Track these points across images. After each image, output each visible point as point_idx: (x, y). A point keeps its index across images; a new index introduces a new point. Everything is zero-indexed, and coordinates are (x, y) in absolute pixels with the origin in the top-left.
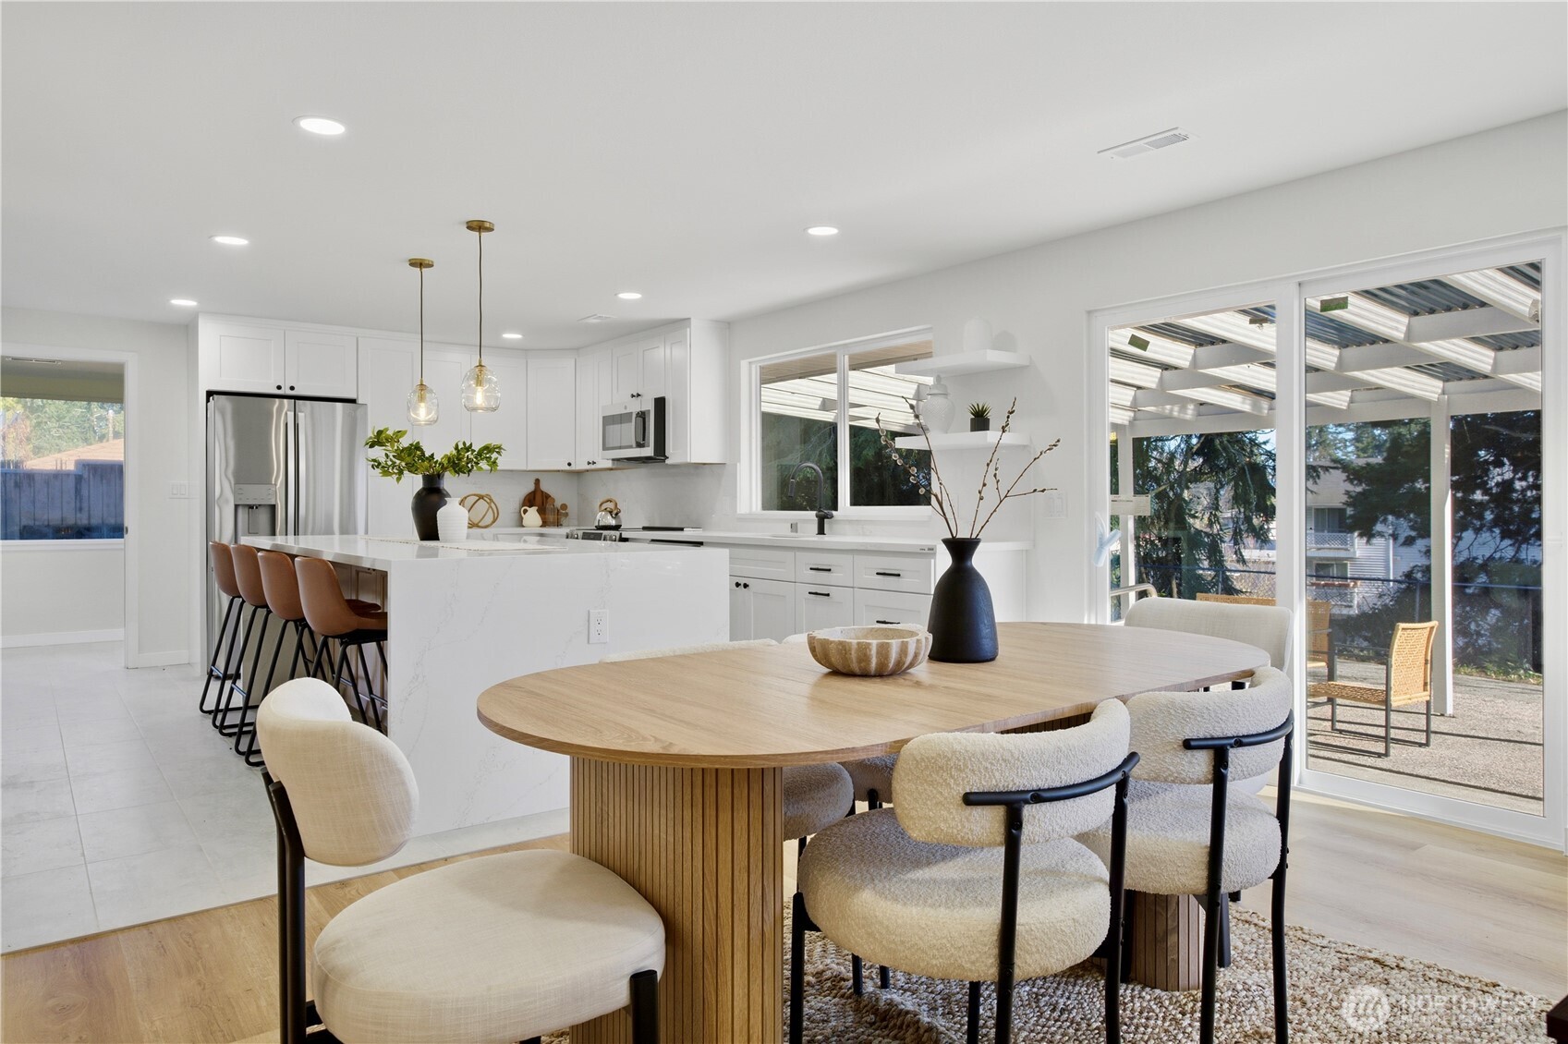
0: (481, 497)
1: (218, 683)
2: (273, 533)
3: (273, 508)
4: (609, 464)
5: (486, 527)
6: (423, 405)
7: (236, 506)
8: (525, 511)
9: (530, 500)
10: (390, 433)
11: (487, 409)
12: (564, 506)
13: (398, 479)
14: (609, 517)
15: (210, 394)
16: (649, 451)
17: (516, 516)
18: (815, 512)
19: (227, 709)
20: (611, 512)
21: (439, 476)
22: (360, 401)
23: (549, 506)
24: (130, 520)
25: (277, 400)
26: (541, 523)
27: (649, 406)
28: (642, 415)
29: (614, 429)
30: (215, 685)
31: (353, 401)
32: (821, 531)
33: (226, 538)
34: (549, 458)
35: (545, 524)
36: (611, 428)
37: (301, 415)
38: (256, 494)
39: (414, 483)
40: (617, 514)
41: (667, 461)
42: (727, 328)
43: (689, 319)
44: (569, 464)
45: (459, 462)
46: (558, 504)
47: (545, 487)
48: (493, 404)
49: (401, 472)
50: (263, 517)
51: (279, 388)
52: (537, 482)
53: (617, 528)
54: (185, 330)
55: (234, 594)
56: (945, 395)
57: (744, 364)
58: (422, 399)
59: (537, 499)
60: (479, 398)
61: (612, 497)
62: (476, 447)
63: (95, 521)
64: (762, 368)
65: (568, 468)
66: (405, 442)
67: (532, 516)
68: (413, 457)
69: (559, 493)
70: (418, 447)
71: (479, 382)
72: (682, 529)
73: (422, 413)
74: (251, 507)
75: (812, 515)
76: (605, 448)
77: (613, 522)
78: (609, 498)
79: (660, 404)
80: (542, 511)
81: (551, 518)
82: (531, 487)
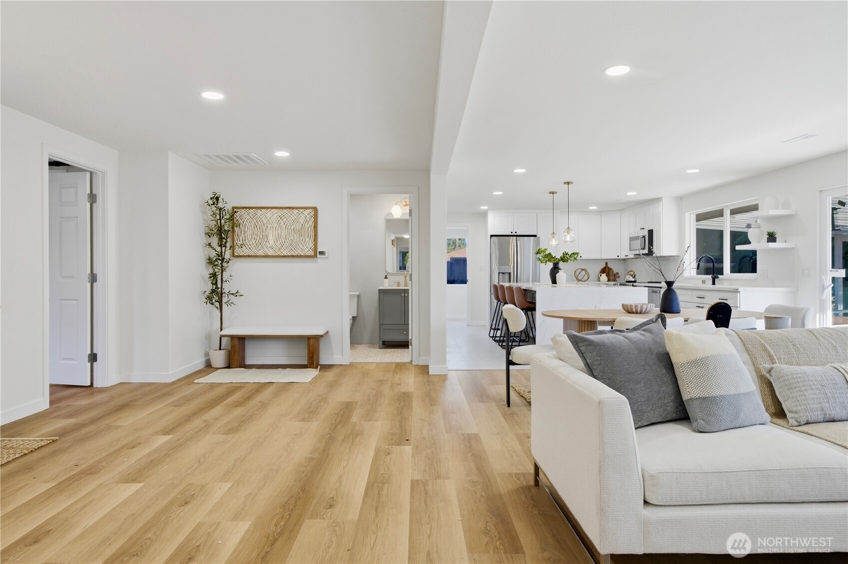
0: (583, 270)
1: (493, 331)
2: (510, 282)
3: (510, 273)
4: (632, 256)
5: (585, 281)
6: (554, 239)
7: (499, 273)
8: (601, 275)
9: (603, 271)
10: (542, 249)
11: (571, 242)
12: (618, 273)
13: (546, 264)
14: (631, 278)
15: (491, 236)
16: (646, 251)
17: (598, 277)
18: (711, 276)
19: (496, 337)
20: (632, 276)
21: (558, 263)
22: (538, 236)
23: (611, 273)
24: (468, 278)
25: (512, 237)
26: (607, 280)
27: (646, 233)
28: (644, 237)
29: (634, 242)
30: (492, 331)
31: (535, 236)
32: (714, 283)
33: (496, 283)
34: (610, 253)
35: (609, 280)
36: (632, 242)
37: (518, 242)
38: (505, 269)
39: (550, 265)
40: (634, 276)
41: (654, 255)
42: (680, 200)
43: (662, 198)
44: (618, 256)
45: (564, 259)
46: (615, 272)
47: (610, 265)
48: (572, 240)
49: (546, 262)
50: (507, 276)
51: (512, 233)
52: (607, 263)
53: (635, 282)
54: (484, 214)
55: (498, 300)
56: (759, 227)
57: (687, 214)
58: (553, 237)
59: (606, 270)
60: (568, 238)
61: (632, 270)
62: (570, 254)
63: (456, 279)
64: (697, 215)
65: (618, 258)
66: (547, 252)
67: (604, 277)
68: (549, 257)
69: (615, 268)
70: (550, 254)
71: (568, 233)
72: (661, 283)
73: (554, 242)
74: (503, 273)
75: (710, 276)
76: (630, 250)
77: (633, 280)
78: (631, 270)
79: (651, 232)
80: (608, 275)
81: (612, 278)
82: (604, 266)
